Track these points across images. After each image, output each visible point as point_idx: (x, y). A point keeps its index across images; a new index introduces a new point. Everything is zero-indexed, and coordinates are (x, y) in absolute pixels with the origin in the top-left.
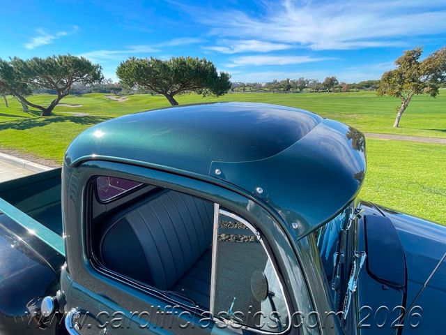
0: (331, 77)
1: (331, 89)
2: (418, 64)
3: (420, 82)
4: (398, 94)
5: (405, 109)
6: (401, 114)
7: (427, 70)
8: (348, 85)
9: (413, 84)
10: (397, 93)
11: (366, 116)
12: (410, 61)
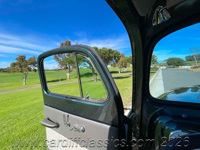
2: (26, 61)
3: (29, 67)
5: (26, 77)
7: (30, 63)
9: (26, 68)
10: (21, 71)
12: (22, 59)
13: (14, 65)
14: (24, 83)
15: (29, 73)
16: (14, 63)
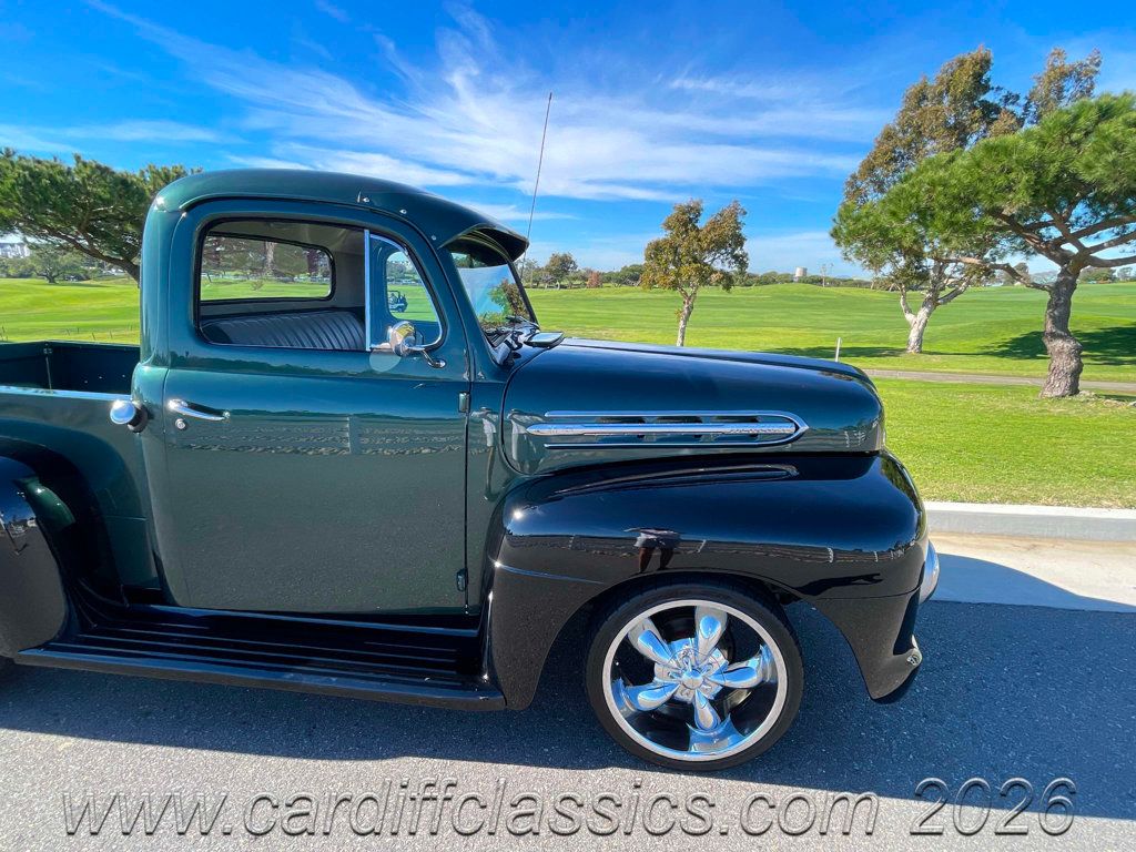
0: (561, 254)
1: (565, 283)
2: (698, 230)
3: (706, 264)
4: (675, 285)
5: (689, 313)
6: (685, 324)
7: (712, 242)
8: (599, 274)
9: (695, 266)
10: (673, 282)
11: (632, 332)
12: (685, 225)
13: (656, 250)
14: (679, 339)
15: (704, 291)
16: (657, 243)
